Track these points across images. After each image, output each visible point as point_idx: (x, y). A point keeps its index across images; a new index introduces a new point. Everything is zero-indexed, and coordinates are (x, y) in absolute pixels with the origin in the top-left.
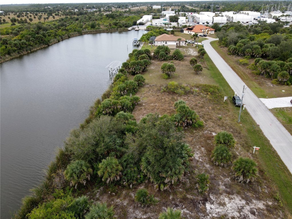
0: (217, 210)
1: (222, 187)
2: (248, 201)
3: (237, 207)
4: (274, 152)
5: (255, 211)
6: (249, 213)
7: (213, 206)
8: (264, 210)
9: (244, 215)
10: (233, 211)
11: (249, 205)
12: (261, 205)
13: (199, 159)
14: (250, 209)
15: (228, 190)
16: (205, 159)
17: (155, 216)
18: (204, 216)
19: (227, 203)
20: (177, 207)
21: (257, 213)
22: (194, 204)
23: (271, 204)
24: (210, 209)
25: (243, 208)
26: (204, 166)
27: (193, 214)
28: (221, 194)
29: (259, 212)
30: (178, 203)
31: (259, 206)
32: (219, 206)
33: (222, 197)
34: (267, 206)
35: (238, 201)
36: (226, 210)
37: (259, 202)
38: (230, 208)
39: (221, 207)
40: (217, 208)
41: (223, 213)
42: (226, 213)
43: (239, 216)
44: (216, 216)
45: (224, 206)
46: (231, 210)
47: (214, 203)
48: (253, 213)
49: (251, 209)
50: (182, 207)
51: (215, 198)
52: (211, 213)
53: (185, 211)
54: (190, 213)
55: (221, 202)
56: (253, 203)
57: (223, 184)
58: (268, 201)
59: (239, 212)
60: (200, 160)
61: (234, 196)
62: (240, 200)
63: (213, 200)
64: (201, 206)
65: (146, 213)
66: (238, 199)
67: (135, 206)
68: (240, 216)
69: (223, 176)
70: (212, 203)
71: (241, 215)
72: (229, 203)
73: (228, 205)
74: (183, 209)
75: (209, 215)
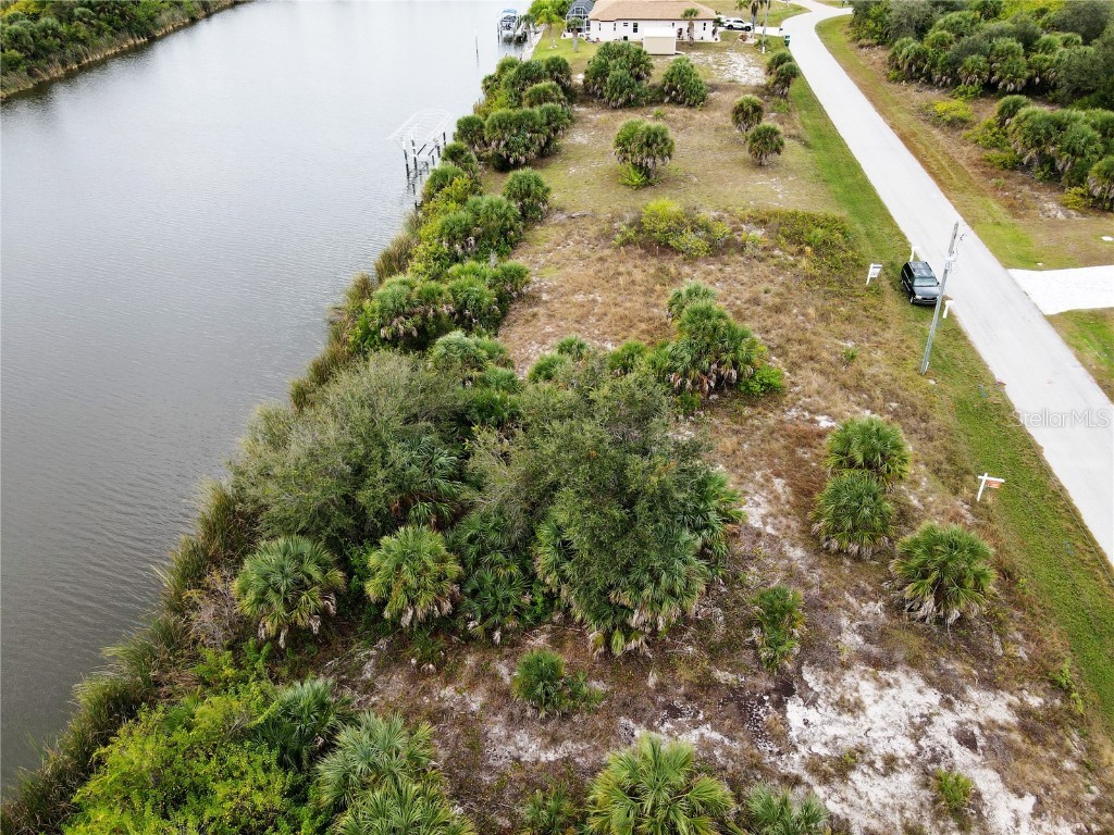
0: (831, 731)
1: (851, 640)
2: (951, 693)
3: (905, 718)
4: (1059, 494)
5: (977, 731)
6: (954, 742)
7: (812, 714)
8: (1009, 730)
9: (933, 750)
10: (890, 733)
11: (952, 710)
12: (997, 708)
13: (765, 524)
14: (955, 725)
15: (875, 650)
16: (788, 527)
17: (591, 755)
18: (780, 753)
19: (867, 701)
20: (676, 717)
21: (981, 742)
22: (739, 707)
23: (1037, 705)
24: (804, 727)
25: (930, 722)
26: (781, 555)
27: (736, 746)
28: (846, 666)
29: (989, 739)
30: (677, 703)
31: (992, 714)
32: (839, 714)
33: (849, 678)
34: (1024, 712)
35: (910, 694)
36: (866, 727)
37: (991, 695)
38: (880, 723)
39: (846, 717)
40: (830, 723)
41: (851, 743)
42: (865, 741)
43: (914, 753)
44: (824, 752)
45: (857, 712)
46: (883, 729)
47: (820, 702)
48: (968, 741)
49: (961, 724)
50: (695, 716)
51: (822, 680)
52: (805, 742)
53: (708, 732)
54: (726, 741)
55: (847, 697)
56: (969, 702)
57: (854, 626)
58: (1025, 692)
59: (915, 738)
60: (769, 529)
61: (898, 674)
62: (920, 692)
63: (816, 689)
64: (767, 713)
65: (555, 741)
66: (911, 686)
67: (512, 714)
68: (918, 754)
69: (854, 594)
70: (811, 703)
71: (921, 748)
72: (876, 702)
73: (873, 711)
74: (696, 725)
75: (796, 749)
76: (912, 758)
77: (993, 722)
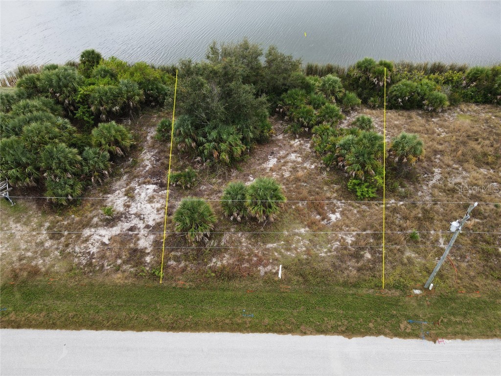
0: (143, 194)
2: (153, 229)
3: (144, 213)
5: (135, 233)
6: (133, 225)
7: (151, 191)
8: (135, 244)
9: (130, 218)
10: (139, 208)
11: (145, 228)
14: (139, 227)
15: (175, 210)
18: (139, 182)
19: (153, 205)
20: (156, 161)
21: (130, 233)
22: (157, 175)
23: (146, 259)
24: (146, 188)
25: (141, 219)
27: (143, 173)
29: (131, 235)
30: (161, 161)
31: (143, 240)
33: (163, 201)
34: (143, 253)
35: (153, 217)
36: (142, 203)
37: (151, 243)
38: (143, 206)
39: (147, 198)
40: (147, 194)
41: (137, 198)
42: (137, 201)
44: (136, 192)
45: (149, 201)
47: (155, 193)
48: (131, 229)
49: (139, 229)
50: (156, 165)
51: (164, 194)
52: (141, 188)
53: (150, 167)
54: (145, 171)
55: (156, 199)
56: (148, 234)
58: (152, 257)
59: (135, 214)
62: (154, 220)
63: (160, 193)
64: (154, 181)
66: (157, 217)
71: (131, 215)
73: (149, 206)
74: (153, 165)
75: (138, 186)
76: (128, 212)
77: (138, 239)
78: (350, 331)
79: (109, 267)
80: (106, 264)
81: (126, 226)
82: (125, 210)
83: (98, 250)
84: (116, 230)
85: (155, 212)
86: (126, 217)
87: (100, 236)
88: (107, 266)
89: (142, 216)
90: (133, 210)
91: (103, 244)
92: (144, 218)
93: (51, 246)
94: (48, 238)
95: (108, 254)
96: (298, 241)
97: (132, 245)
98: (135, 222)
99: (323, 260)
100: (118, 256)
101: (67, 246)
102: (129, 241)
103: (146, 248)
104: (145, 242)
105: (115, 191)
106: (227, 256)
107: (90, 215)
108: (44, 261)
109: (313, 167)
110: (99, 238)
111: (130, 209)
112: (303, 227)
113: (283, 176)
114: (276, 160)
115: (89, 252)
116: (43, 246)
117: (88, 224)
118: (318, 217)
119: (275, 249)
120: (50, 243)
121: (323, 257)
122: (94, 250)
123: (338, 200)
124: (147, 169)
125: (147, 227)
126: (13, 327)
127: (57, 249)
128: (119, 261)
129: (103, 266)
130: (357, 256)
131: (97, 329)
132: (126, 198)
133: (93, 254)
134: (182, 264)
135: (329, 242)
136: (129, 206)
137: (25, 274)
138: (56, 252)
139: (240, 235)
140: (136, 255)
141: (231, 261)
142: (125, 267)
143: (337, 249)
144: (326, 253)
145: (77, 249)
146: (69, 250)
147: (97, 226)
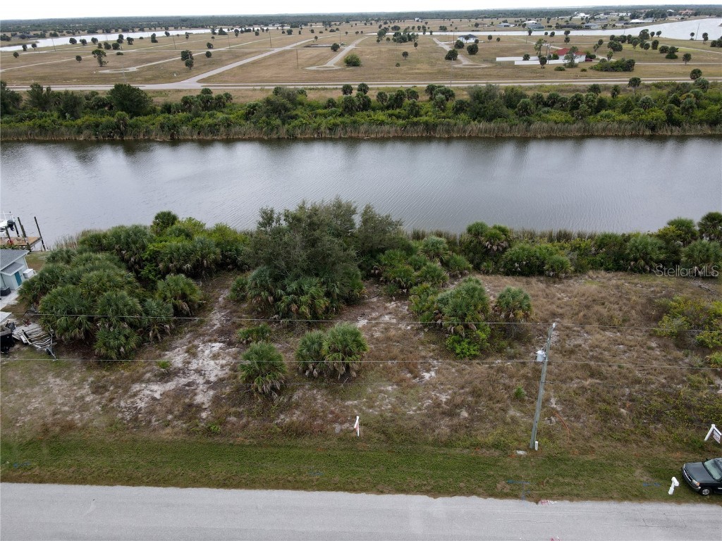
0: (207, 352)
2: (214, 385)
3: (205, 369)
5: (193, 388)
6: (190, 381)
7: (216, 348)
8: (191, 399)
9: (188, 374)
10: (200, 365)
11: (205, 383)
14: (198, 382)
18: (203, 341)
19: (217, 362)
21: (187, 388)
22: (226, 333)
23: (202, 415)
24: (211, 346)
25: (201, 375)
27: (210, 332)
28: (235, 358)
29: (188, 391)
31: (200, 396)
32: (213, 354)
33: (229, 358)
34: (199, 408)
35: (216, 373)
36: (205, 359)
37: (210, 398)
38: (205, 363)
39: (211, 355)
40: (211, 352)
41: (200, 355)
42: (199, 358)
46: (202, 363)
48: (189, 384)
49: (198, 384)
52: (205, 346)
55: (221, 356)
61: (227, 370)
62: (216, 376)
73: (212, 363)
76: (187, 368)
77: (195, 394)
78: (436, 491)
79: (157, 423)
80: (153, 420)
81: (183, 381)
82: (184, 366)
83: (147, 405)
84: (170, 386)
85: (219, 368)
86: (184, 373)
87: (151, 391)
88: (155, 421)
89: (203, 372)
90: (194, 366)
91: (154, 399)
92: (205, 374)
93: (92, 401)
94: (90, 392)
95: (158, 408)
96: (384, 399)
97: (187, 400)
98: (194, 377)
99: (411, 418)
100: (170, 412)
101: (111, 400)
102: (185, 396)
103: (203, 403)
104: (203, 397)
105: (176, 347)
106: (298, 413)
107: (141, 370)
108: (82, 415)
109: (409, 328)
110: (150, 393)
111: (190, 365)
112: (390, 385)
113: (373, 336)
114: (366, 321)
115: (136, 407)
116: (83, 400)
117: (139, 379)
118: (409, 375)
119: (356, 406)
120: (92, 397)
121: (411, 415)
122: (141, 405)
123: (434, 359)
124: (215, 328)
125: (208, 382)
126: (35, 482)
127: (99, 403)
128: (170, 417)
129: (150, 421)
130: (451, 414)
131: (133, 485)
132: (186, 355)
133: (141, 409)
134: (244, 420)
135: (420, 399)
136: (189, 363)
137: (58, 429)
138: (97, 407)
139: (315, 392)
140: (192, 410)
141: (302, 418)
142: (175, 423)
143: (427, 408)
144: (415, 411)
145: (122, 404)
146: (114, 404)
147: (149, 381)
